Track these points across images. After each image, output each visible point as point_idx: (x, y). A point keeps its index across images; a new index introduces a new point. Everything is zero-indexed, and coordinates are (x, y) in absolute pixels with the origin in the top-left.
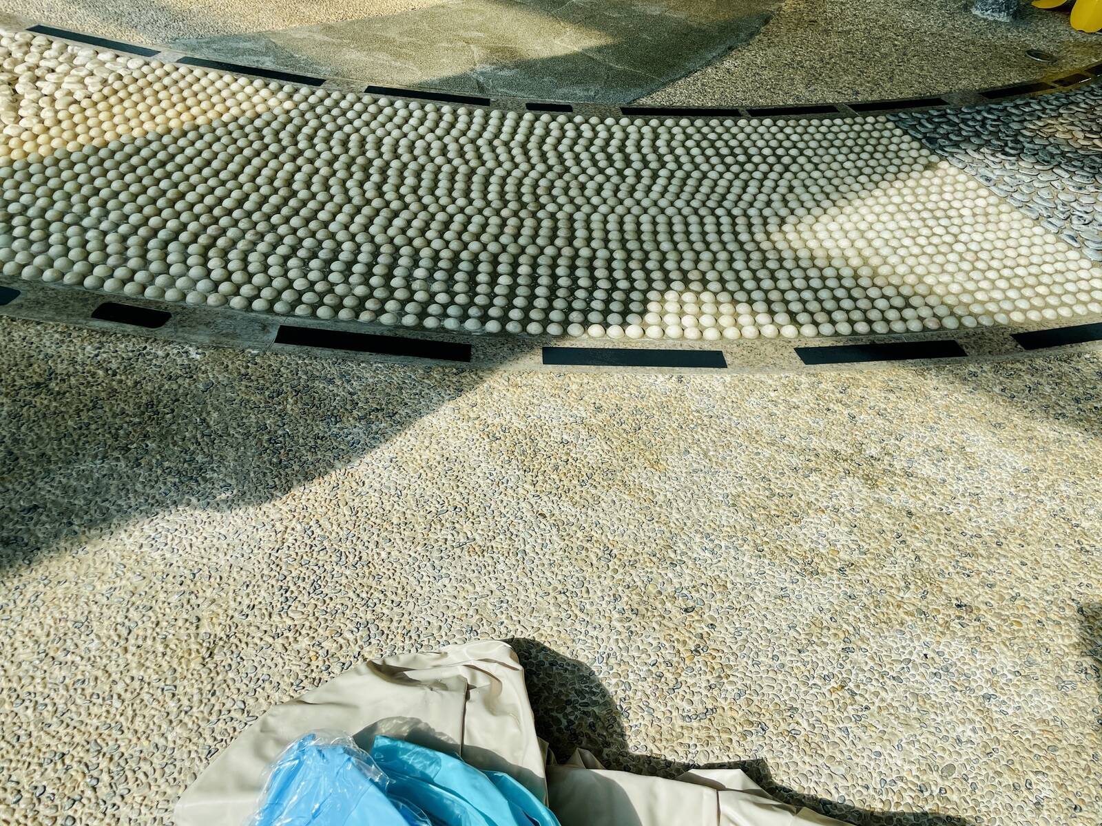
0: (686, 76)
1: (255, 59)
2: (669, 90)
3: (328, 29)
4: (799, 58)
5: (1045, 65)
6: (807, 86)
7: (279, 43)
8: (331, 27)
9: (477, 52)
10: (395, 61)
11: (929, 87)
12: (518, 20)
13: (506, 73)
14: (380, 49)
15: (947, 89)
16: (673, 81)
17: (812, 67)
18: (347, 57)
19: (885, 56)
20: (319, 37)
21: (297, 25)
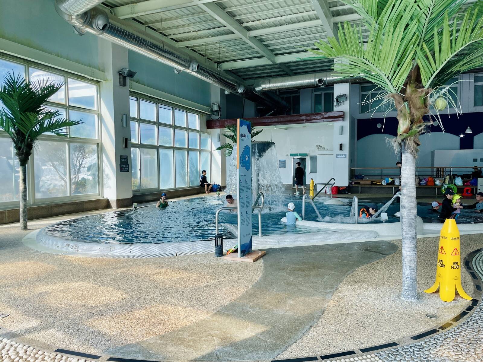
0: (295, 342)
1: (135, 355)
2: (289, 350)
3: (162, 337)
4: (337, 329)
5: (434, 320)
6: (342, 342)
7: (144, 346)
8: (163, 336)
9: (217, 341)
10: (186, 349)
11: (390, 337)
12: (231, 323)
13: (227, 349)
14: (180, 344)
15: (397, 337)
16: (291, 345)
17: (343, 332)
18: (169, 350)
19: (371, 323)
20: (159, 341)
21: (151, 337)
